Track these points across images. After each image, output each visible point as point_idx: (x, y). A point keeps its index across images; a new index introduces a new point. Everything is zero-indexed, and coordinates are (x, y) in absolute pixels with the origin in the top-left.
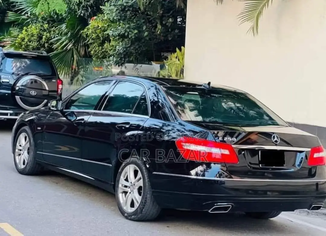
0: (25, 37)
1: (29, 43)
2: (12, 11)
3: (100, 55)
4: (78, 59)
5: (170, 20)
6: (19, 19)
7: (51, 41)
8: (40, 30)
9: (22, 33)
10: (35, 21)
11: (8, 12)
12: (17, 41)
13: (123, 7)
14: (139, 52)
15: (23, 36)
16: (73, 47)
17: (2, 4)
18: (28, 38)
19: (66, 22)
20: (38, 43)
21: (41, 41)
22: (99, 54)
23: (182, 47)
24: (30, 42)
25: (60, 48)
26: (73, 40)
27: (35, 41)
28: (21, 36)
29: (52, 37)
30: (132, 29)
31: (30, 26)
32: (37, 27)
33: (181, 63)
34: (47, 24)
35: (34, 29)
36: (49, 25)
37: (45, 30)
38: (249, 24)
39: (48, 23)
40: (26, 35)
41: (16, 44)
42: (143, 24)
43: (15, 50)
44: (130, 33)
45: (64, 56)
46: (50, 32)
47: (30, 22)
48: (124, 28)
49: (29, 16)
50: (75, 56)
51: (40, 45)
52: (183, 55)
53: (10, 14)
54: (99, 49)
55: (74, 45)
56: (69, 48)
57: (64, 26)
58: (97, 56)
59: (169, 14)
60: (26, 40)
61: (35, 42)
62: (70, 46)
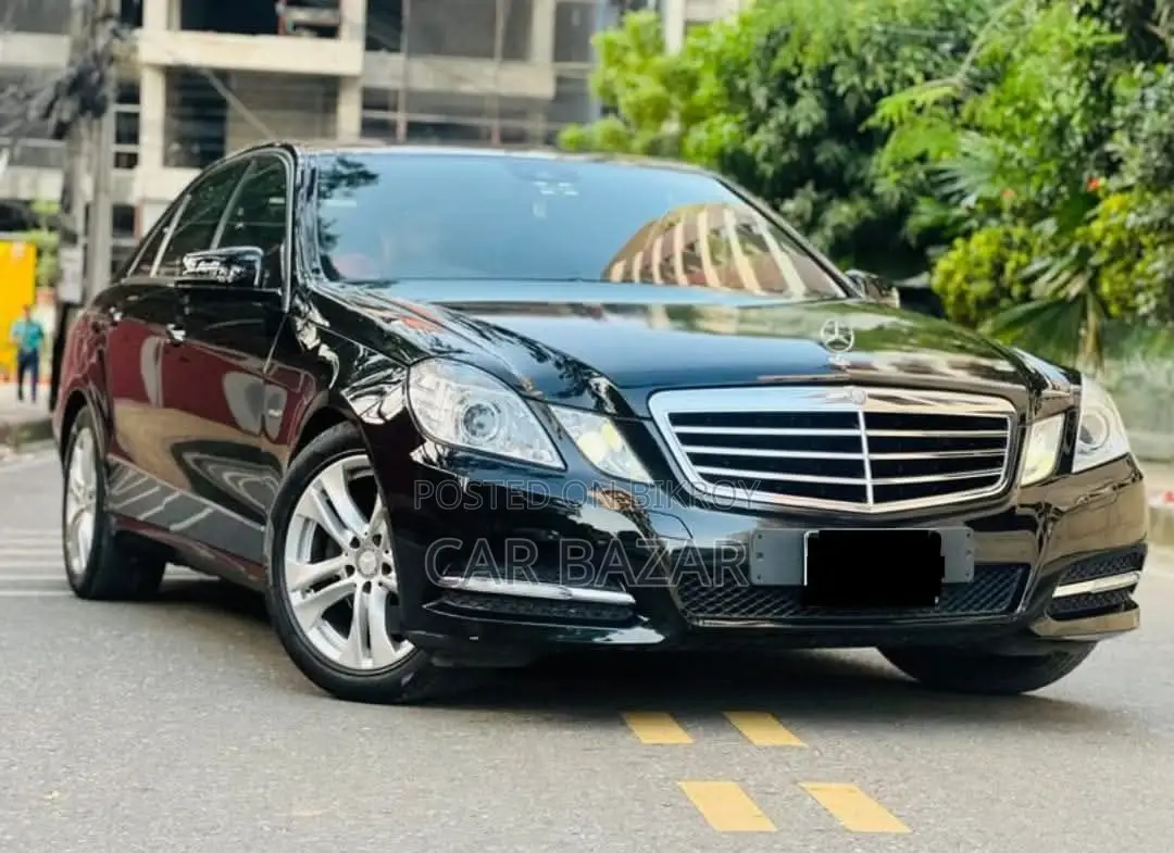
0: (955, 269)
4: (1102, 325)
6: (948, 216)
7: (1025, 273)
8: (1000, 247)
15: (952, 266)
16: (1086, 288)
18: (963, 272)
20: (993, 283)
21: (1001, 280)
24: (969, 282)
25: (1048, 292)
26: (1087, 269)
27: (985, 277)
31: (976, 236)
32: (993, 238)
37: (1014, 247)
40: (960, 263)
45: (1056, 318)
46: (1031, 250)
47: (976, 226)
50: (1091, 315)
55: (1088, 284)
56: (1073, 293)
60: (958, 278)
61: (984, 281)
62: (1078, 286)
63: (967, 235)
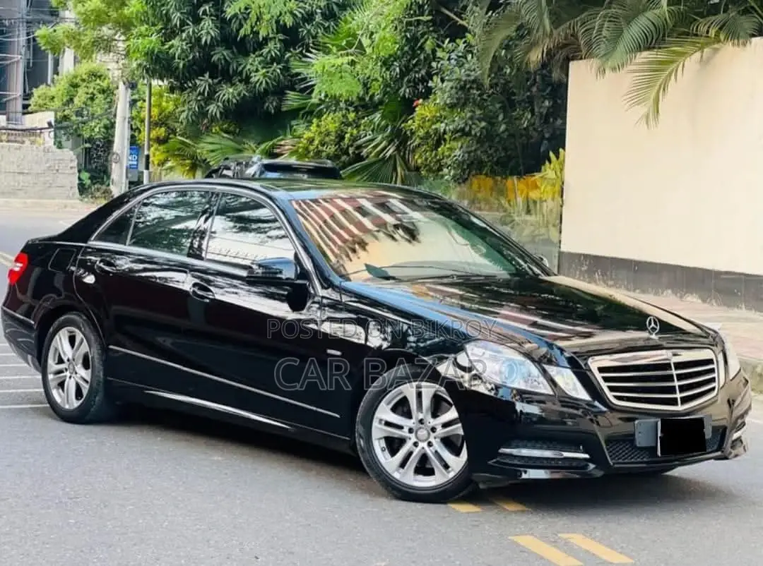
0: (314, 137)
1: (320, 148)
2: (294, 90)
3: (434, 165)
4: (405, 175)
5: (547, 103)
6: (306, 104)
7: (359, 142)
8: (341, 124)
9: (310, 130)
10: (334, 108)
11: (288, 92)
12: (301, 145)
13: (462, 83)
14: (495, 159)
15: (312, 135)
16: (396, 152)
17: (281, 77)
18: (319, 139)
19: (381, 109)
20: (337, 146)
21: (342, 144)
22: (432, 164)
23: (561, 150)
24: (323, 145)
25: (373, 154)
26: (396, 140)
27: (332, 143)
28: (308, 135)
29: (360, 136)
30: (478, 119)
31: (325, 116)
32: (336, 119)
33: (558, 177)
34: (353, 111)
35: (330, 122)
36: (357, 113)
37: (349, 125)
38: (642, 110)
39: (356, 110)
40: (317, 133)
41: (300, 150)
42: (499, 111)
43: (297, 160)
44: (473, 126)
45: (379, 169)
46: (358, 127)
47: (325, 110)
48: (463, 118)
49: (323, 98)
50: (399, 169)
51: (341, 150)
52: (562, 164)
53: (291, 95)
54: (431, 155)
55: (398, 149)
56: (388, 155)
57: (377, 117)
58: (427, 168)
59: (545, 94)
60: (316, 142)
61: (331, 145)
62: (391, 151)
63: (319, 115)
